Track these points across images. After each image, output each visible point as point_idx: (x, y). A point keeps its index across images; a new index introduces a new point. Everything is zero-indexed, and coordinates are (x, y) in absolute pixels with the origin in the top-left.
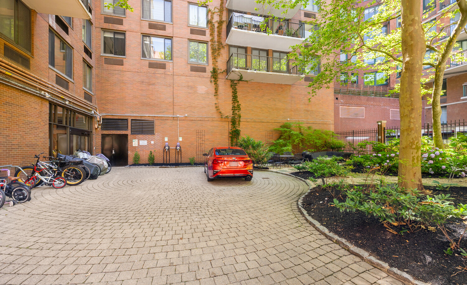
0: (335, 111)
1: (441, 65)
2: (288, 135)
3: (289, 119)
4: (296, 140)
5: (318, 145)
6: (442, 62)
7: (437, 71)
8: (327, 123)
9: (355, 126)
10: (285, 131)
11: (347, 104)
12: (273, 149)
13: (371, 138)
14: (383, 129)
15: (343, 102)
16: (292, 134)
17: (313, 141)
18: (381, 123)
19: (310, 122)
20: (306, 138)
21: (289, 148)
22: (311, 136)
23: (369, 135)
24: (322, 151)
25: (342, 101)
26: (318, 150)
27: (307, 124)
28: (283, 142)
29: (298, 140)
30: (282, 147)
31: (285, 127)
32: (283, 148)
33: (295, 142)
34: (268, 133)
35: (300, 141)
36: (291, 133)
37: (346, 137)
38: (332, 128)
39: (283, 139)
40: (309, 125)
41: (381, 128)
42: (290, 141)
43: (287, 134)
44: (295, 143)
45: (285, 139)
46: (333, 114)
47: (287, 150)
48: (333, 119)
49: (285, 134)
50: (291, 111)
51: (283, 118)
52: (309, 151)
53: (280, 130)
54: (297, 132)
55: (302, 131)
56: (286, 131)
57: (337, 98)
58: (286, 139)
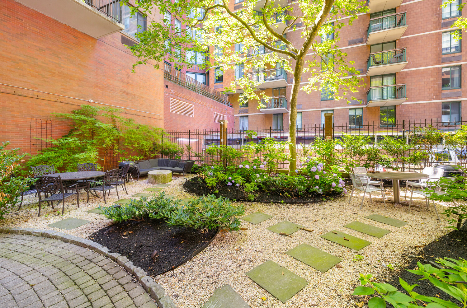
0: (164, 102)
1: (303, 57)
2: (89, 129)
3: (91, 101)
4: (107, 140)
5: (145, 148)
6: (304, 54)
7: (299, 63)
8: (155, 117)
9: (185, 125)
10: (81, 120)
11: (178, 96)
12: (49, 159)
13: (200, 141)
14: (225, 131)
15: (174, 93)
16: (99, 128)
17: (138, 143)
18: (224, 123)
19: (131, 113)
20: (126, 137)
21: (92, 155)
22: (134, 133)
23: (197, 138)
24: (151, 158)
25: (172, 91)
26: (146, 158)
27: (125, 115)
28: (78, 143)
29: (110, 140)
30: (74, 152)
31: (82, 114)
32: (77, 156)
33: (104, 142)
34: (38, 121)
35: (115, 142)
36: (97, 125)
37: (177, 138)
38: (161, 125)
39: (78, 136)
40: (129, 117)
41: (224, 129)
42: (95, 141)
43: (88, 127)
44: (105, 146)
45: (81, 137)
46: (163, 106)
47: (86, 159)
48: (162, 112)
49: (83, 127)
50: (97, 86)
51: (78, 97)
52: (132, 160)
53: (71, 117)
54: (109, 126)
55: (117, 125)
56: (85, 122)
57: (167, 86)
58: (84, 136)
